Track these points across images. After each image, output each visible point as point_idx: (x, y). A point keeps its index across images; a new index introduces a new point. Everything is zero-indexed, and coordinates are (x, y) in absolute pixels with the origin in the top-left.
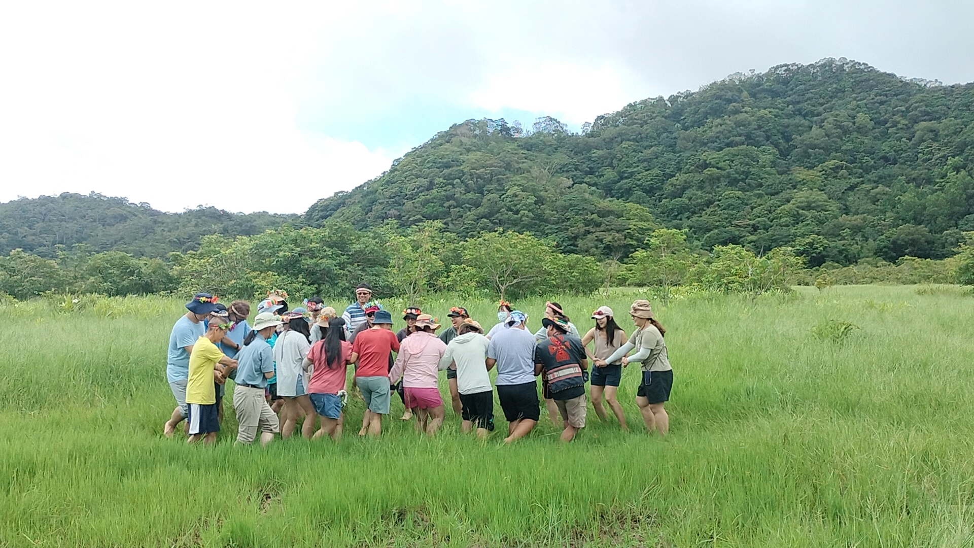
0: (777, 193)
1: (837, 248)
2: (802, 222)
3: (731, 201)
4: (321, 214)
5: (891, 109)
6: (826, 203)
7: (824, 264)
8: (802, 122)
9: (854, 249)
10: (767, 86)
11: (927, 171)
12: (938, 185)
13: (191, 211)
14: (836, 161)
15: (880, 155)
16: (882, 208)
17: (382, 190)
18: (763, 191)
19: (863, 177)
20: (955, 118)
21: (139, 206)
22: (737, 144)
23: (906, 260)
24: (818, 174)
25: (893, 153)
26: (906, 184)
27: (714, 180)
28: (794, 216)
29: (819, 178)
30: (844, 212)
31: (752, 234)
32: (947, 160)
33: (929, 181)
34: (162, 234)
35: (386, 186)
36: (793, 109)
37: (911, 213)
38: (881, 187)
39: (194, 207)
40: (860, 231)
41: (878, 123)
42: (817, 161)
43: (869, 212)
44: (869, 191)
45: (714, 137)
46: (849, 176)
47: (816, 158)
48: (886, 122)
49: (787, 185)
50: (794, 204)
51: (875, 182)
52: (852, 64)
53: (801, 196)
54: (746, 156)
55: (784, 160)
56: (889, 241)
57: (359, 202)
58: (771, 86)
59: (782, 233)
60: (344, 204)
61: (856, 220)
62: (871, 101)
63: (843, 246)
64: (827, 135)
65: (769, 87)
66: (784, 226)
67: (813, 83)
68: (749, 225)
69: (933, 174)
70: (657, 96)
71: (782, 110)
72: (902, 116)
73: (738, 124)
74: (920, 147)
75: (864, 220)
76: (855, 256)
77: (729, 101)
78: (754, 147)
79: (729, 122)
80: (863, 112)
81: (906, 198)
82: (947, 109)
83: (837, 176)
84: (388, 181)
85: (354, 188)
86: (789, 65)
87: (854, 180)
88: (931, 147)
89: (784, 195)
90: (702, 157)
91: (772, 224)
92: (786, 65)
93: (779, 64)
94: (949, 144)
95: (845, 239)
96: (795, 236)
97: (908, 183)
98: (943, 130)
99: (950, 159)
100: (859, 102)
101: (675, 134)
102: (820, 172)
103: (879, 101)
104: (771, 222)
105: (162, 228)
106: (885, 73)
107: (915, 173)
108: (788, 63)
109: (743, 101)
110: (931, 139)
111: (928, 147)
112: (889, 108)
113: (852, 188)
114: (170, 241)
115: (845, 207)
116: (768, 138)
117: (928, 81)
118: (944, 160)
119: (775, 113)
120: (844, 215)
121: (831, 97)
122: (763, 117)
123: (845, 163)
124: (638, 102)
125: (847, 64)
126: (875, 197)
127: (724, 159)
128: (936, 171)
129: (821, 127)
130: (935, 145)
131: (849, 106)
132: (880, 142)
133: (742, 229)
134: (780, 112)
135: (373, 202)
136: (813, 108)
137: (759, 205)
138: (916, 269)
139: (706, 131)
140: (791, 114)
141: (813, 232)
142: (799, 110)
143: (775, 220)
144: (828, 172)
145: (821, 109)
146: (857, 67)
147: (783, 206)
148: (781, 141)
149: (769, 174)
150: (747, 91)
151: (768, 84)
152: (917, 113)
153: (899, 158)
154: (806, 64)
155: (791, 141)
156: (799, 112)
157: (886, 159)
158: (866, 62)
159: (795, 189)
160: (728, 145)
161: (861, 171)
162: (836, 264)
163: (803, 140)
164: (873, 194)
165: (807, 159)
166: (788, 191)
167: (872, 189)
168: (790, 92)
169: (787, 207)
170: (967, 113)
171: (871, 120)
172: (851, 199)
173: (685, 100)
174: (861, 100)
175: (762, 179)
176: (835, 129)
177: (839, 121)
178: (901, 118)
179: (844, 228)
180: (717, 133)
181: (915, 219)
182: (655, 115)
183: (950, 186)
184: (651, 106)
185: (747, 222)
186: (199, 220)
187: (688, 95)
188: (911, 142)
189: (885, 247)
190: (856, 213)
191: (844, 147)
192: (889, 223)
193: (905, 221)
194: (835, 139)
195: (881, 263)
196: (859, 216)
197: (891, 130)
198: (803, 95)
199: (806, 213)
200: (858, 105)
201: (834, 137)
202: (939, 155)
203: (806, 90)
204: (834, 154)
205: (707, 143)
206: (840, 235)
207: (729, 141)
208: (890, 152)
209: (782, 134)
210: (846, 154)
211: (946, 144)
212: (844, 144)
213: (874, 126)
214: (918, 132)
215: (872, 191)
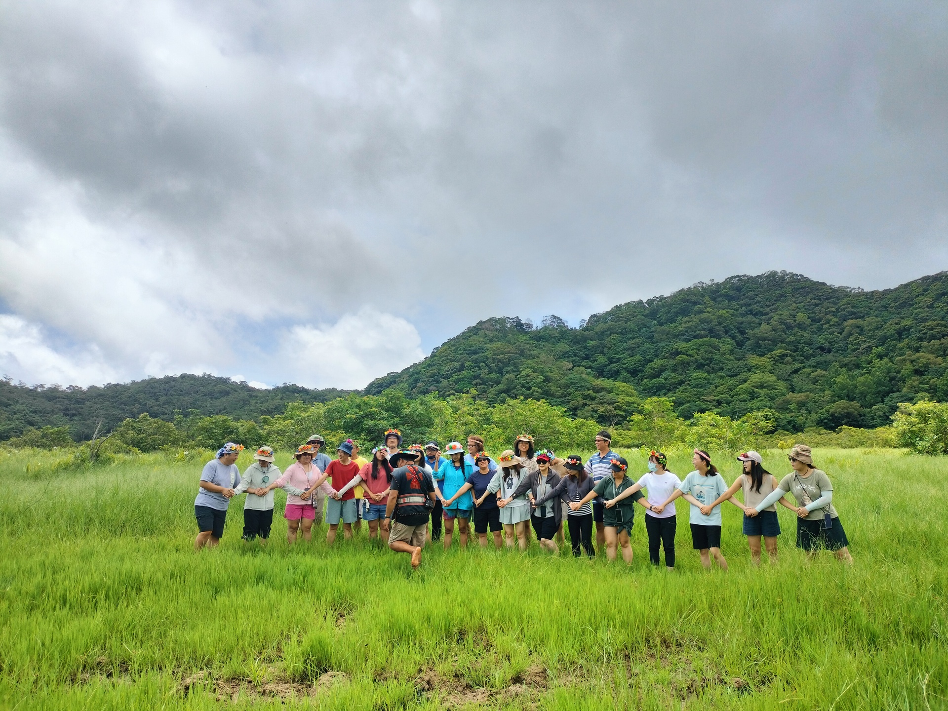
0: (736, 375)
1: (786, 419)
2: (757, 398)
3: (698, 381)
4: (377, 389)
5: (824, 310)
6: (775, 383)
7: (777, 432)
8: (753, 320)
9: (800, 420)
10: (724, 292)
11: (856, 358)
12: (865, 369)
13: (278, 388)
14: (782, 350)
15: (818, 345)
16: (821, 387)
17: (424, 371)
18: (724, 373)
19: (804, 363)
20: (876, 316)
21: (239, 384)
22: (702, 337)
23: (844, 429)
24: (768, 360)
25: (828, 344)
26: (839, 369)
27: (685, 365)
28: (750, 393)
29: (769, 364)
30: (791, 390)
31: (717, 408)
32: (872, 349)
33: (858, 366)
34: (256, 406)
35: (428, 368)
36: (746, 310)
37: (846, 391)
38: (819, 371)
39: (281, 385)
40: (805, 406)
42: (767, 350)
43: (811, 391)
44: (809, 374)
45: (683, 331)
46: (793, 362)
47: (765, 348)
48: (820, 320)
49: (743, 369)
50: (750, 384)
51: (814, 367)
52: (791, 275)
53: (756, 377)
54: (710, 346)
55: (740, 349)
56: (828, 414)
57: (406, 380)
58: (727, 292)
59: (741, 407)
60: (395, 382)
61: (801, 397)
62: (808, 304)
63: (791, 417)
64: (774, 330)
67: (761, 290)
68: (714, 400)
69: (861, 360)
70: (638, 300)
71: (737, 310)
72: (833, 315)
73: (703, 321)
74: (850, 340)
75: (808, 396)
76: (801, 426)
77: (695, 304)
78: (715, 339)
79: (695, 320)
80: (801, 312)
81: (840, 379)
82: (869, 310)
83: (783, 362)
84: (428, 365)
85: (403, 369)
87: (797, 365)
88: (858, 339)
89: (742, 376)
90: (675, 346)
92: (738, 276)
93: (733, 275)
94: (872, 337)
95: (792, 412)
97: (841, 367)
98: (867, 326)
99: (874, 349)
100: (798, 305)
101: (653, 329)
102: (770, 358)
103: (814, 304)
104: (732, 398)
105: (256, 401)
106: (818, 282)
107: (846, 360)
108: (740, 275)
109: (705, 303)
110: (858, 333)
111: (856, 340)
112: (822, 309)
113: (796, 371)
115: (790, 387)
116: (726, 332)
117: (852, 288)
118: (869, 349)
119: (731, 313)
120: (791, 393)
121: (775, 301)
122: (722, 316)
123: (789, 352)
124: (623, 304)
125: (787, 275)
126: (815, 378)
127: (692, 348)
128: (863, 358)
129: (769, 324)
130: (861, 338)
131: (791, 308)
132: (816, 336)
133: (709, 403)
134: (736, 312)
135: (416, 381)
136: (762, 309)
137: (722, 385)
138: (852, 436)
139: (677, 326)
140: (744, 314)
141: (766, 406)
143: (735, 397)
144: (776, 359)
145: (768, 310)
146: (795, 278)
147: (741, 386)
148: (737, 334)
149: (729, 360)
150: (709, 296)
151: (725, 290)
152: (845, 312)
153: (833, 348)
154: (754, 275)
155: (745, 334)
156: (751, 312)
157: (822, 349)
158: (803, 274)
159: (750, 372)
160: (695, 337)
161: (803, 358)
162: (787, 432)
163: (755, 334)
164: (813, 377)
165: (759, 349)
166: (745, 373)
167: (813, 372)
168: (742, 297)
169: (745, 386)
170: (885, 313)
171: (808, 319)
172: (795, 380)
173: (660, 303)
174: (800, 303)
175: (723, 364)
176: (780, 325)
177: (783, 319)
178: (832, 317)
179: (791, 403)
180: (686, 328)
181: (848, 396)
182: (636, 314)
183: (876, 370)
184: (633, 307)
185: (712, 398)
186: (284, 394)
187: (662, 298)
188: (842, 336)
189: (825, 418)
190: (800, 391)
191: (788, 340)
192: (828, 399)
193: (840, 398)
194: (780, 333)
195: (823, 431)
196: (803, 394)
197: (824, 326)
198: (753, 299)
199: (760, 391)
200: (797, 307)
201: (780, 331)
202: (865, 346)
203: (755, 295)
204: (780, 345)
205: (678, 335)
206: (788, 409)
207: (695, 334)
208: (825, 343)
209: (738, 329)
210: (790, 344)
211: (870, 337)
212: (788, 337)
213: (811, 322)
214: (847, 328)
215: (812, 374)
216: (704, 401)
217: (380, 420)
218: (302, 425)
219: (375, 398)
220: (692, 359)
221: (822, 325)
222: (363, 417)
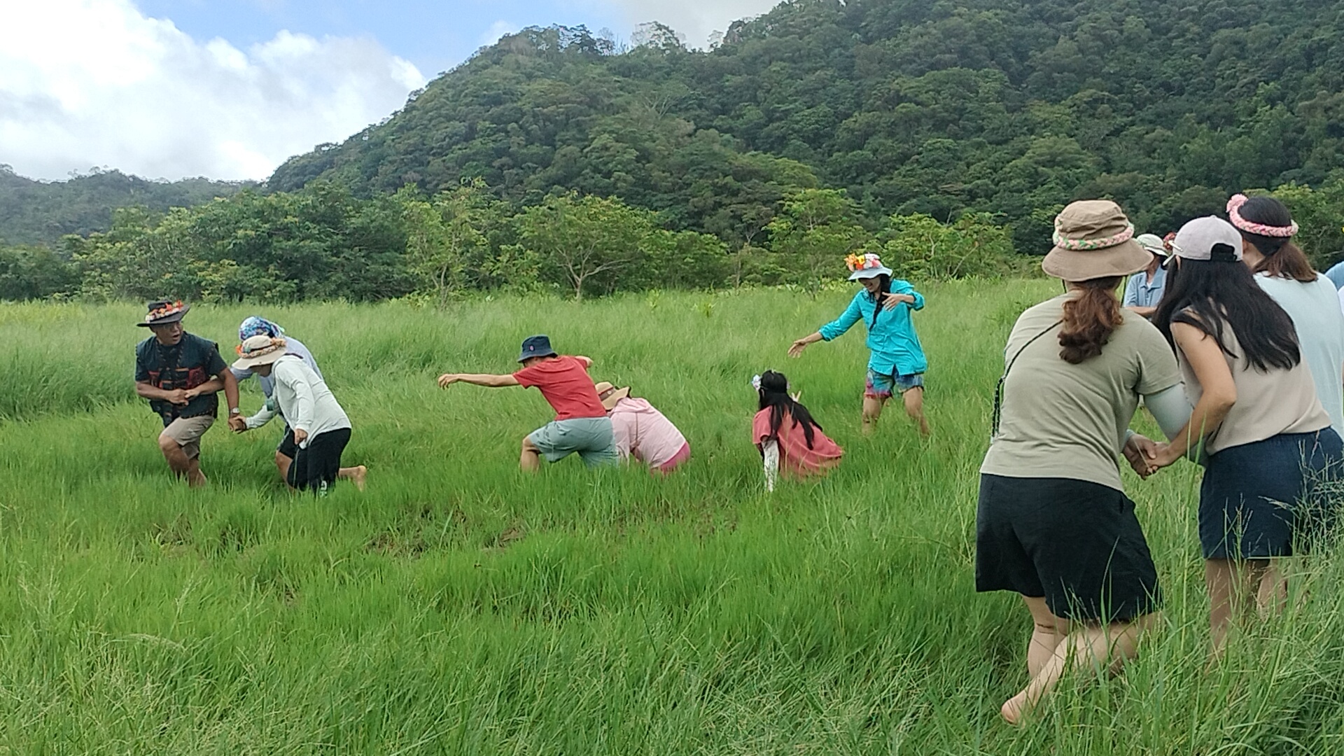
0: (1006, 141)
2: (1042, 185)
3: (935, 155)
4: (295, 179)
5: (1177, 9)
6: (1078, 156)
8: (1044, 30)
11: (1227, 104)
12: (1243, 126)
13: (80, 178)
14: (1093, 91)
15: (1160, 81)
16: (1160, 162)
17: (393, 140)
18: (984, 138)
19: (1133, 115)
20: (1271, 22)
22: (946, 65)
24: (1067, 111)
25: (1179, 77)
26: (1196, 125)
27: (912, 122)
28: (1030, 176)
29: (1068, 118)
30: (1105, 168)
31: (968, 205)
32: (1257, 87)
33: (1231, 120)
35: (399, 134)
36: (1031, 10)
37: (1203, 168)
38: (1159, 130)
39: (86, 173)
40: (1128, 198)
41: (1158, 31)
42: (1066, 91)
43: (1141, 169)
44: (1141, 137)
45: (911, 54)
46: (1113, 114)
47: (1063, 87)
48: (1168, 29)
49: (1021, 128)
50: (1030, 158)
51: (1151, 122)
53: (1041, 145)
54: (960, 83)
55: (1018, 90)
56: (1169, 212)
57: (355, 160)
59: (1011, 203)
60: (332, 164)
61: (1119, 181)
64: (1081, 51)
66: (1016, 191)
68: (963, 191)
69: (1238, 109)
71: (1014, 11)
72: (1192, 20)
73: (948, 34)
74: (1219, 68)
75: (1134, 180)
78: (971, 70)
79: (934, 31)
80: (1134, 14)
81: (1195, 146)
82: (1259, 10)
83: (1094, 114)
84: (401, 127)
85: (347, 138)
87: (1120, 120)
88: (1234, 68)
89: (1017, 143)
90: (894, 86)
91: (997, 188)
94: (1261, 63)
96: (1031, 205)
97: (1199, 123)
98: (1253, 42)
99: (1262, 86)
101: (853, 51)
102: (1070, 107)
104: (997, 185)
105: (35, 206)
107: (1210, 109)
110: (1234, 55)
111: (1230, 68)
112: (1174, 7)
113: (1116, 132)
115: (1105, 162)
116: (992, 56)
118: (1252, 87)
119: (1004, 17)
120: (1104, 174)
122: (984, 22)
123: (1106, 93)
126: (1149, 145)
127: (926, 89)
128: (1241, 104)
129: (1072, 38)
130: (1241, 64)
131: (1115, 5)
132: (1158, 61)
133: (954, 197)
134: (1012, 15)
135: (378, 160)
136: (1061, 8)
137: (979, 161)
139: (898, 45)
140: (1027, 18)
141: (1057, 201)
142: (1040, 12)
143: (1001, 184)
144: (1081, 108)
147: (1014, 162)
148: (1012, 60)
149: (994, 111)
152: (1214, 15)
153: (1189, 85)
155: (1027, 60)
156: (1040, 15)
157: (1167, 87)
159: (1032, 134)
160: (933, 67)
161: (1131, 105)
163: (1045, 59)
164: (1148, 142)
165: (1050, 91)
166: (1022, 138)
167: (1147, 133)
169: (1019, 162)
170: (1287, 16)
171: (1146, 27)
172: (1115, 148)
175: (983, 120)
176: (1093, 40)
177: (1099, 29)
178: (1191, 24)
180: (916, 48)
181: (1207, 178)
182: (821, 19)
183: (1261, 127)
184: (815, 5)
185: (960, 186)
186: (94, 192)
188: (1206, 61)
189: (1162, 221)
190: (1122, 171)
191: (1106, 69)
192: (1170, 184)
193: (1193, 181)
194: (1093, 57)
196: (1125, 175)
197: (1176, 42)
199: (1048, 171)
200: (1128, 4)
201: (1092, 53)
202: (1245, 80)
204: (1090, 80)
205: (901, 64)
207: (934, 60)
208: (1174, 75)
209: (1015, 49)
210: (1109, 79)
211: (1257, 63)
212: (1106, 64)
213: (1151, 35)
214: (1215, 46)
215: (1147, 136)
216: (945, 192)
217: (304, 239)
218: (149, 250)
219: (291, 197)
220: (925, 110)
221: (1171, 39)
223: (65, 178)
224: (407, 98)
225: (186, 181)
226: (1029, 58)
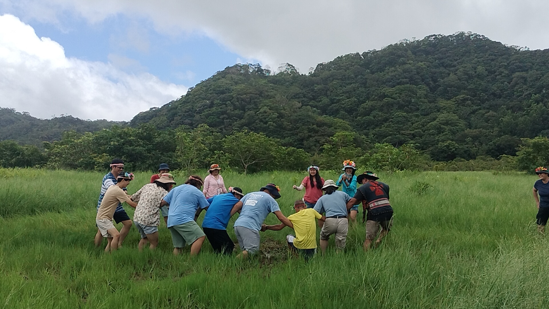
0: (428, 114)
1: (463, 149)
2: (443, 133)
3: (399, 119)
4: (141, 121)
5: (498, 64)
6: (457, 121)
7: (455, 159)
8: (444, 71)
9: (474, 150)
10: (423, 48)
11: (519, 102)
12: (526, 111)
13: (56, 118)
14: (464, 95)
15: (491, 92)
16: (491, 125)
17: (181, 107)
18: (419, 113)
19: (480, 106)
20: (537, 70)
21: (22, 114)
22: (404, 83)
23: (504, 157)
24: (453, 103)
25: (499, 91)
26: (506, 111)
27: (390, 105)
28: (438, 129)
29: (454, 106)
30: (469, 127)
31: (412, 140)
32: (531, 96)
33: (521, 109)
34: (37, 133)
35: (183, 104)
36: (439, 63)
37: (509, 128)
38: (491, 112)
39: (59, 116)
40: (478, 139)
41: (490, 72)
42: (453, 95)
43: (484, 127)
44: (484, 114)
45: (389, 79)
46: (473, 105)
47: (452, 93)
48: (495, 72)
49: (434, 109)
50: (438, 121)
51: (487, 109)
52: (475, 35)
53: (442, 116)
54: (409, 91)
55: (433, 94)
56: (495, 145)
57: (165, 114)
58: (425, 48)
59: (430, 139)
60: (156, 116)
61: (475, 132)
62: (486, 59)
63: (467, 148)
64: (459, 79)
65: (424, 49)
66: (432, 135)
67: (451, 47)
68: (410, 134)
69: (523, 104)
70: (356, 53)
71: (432, 63)
72: (505, 68)
73: (405, 71)
74: (516, 88)
75: (481, 132)
76: (474, 154)
77: (400, 56)
78: (414, 86)
79: (399, 70)
80: (481, 65)
81: (506, 119)
82: (532, 65)
83: (464, 105)
84: (184, 102)
85: (162, 106)
86: (436, 35)
87: (475, 107)
88: (522, 88)
89: (432, 116)
90: (383, 91)
91: (424, 133)
92: (434, 35)
93: (431, 35)
94: (533, 86)
95: (468, 144)
96: (438, 141)
97: (508, 109)
98: (530, 78)
99: (533, 96)
100: (479, 59)
101: (366, 77)
102: (454, 102)
103: (491, 59)
104: (424, 132)
105: (37, 129)
106: (495, 42)
107: (511, 104)
108: (436, 34)
109: (408, 57)
110: (522, 83)
111: (520, 88)
112: (497, 63)
113: (474, 112)
114: (42, 137)
115: (468, 124)
116: (423, 80)
117: (521, 47)
118: (529, 96)
119: (428, 65)
120: (468, 129)
121: (462, 56)
122: (420, 67)
123: (469, 97)
124: (344, 56)
125: (472, 35)
126: (487, 118)
127: (395, 92)
129: (456, 74)
130: (525, 87)
131: (473, 61)
132: (491, 84)
133: (406, 136)
135: (174, 115)
136: (451, 62)
137: (417, 122)
138: (509, 162)
139: (385, 74)
140: (437, 66)
141: (449, 139)
142: (443, 63)
143: (426, 131)
144: (459, 102)
145: (455, 63)
146: (478, 38)
147: (431, 123)
148: (431, 82)
149: (424, 103)
150: (411, 50)
151: (423, 47)
152: (514, 66)
153: (503, 94)
154: (447, 35)
155: (437, 83)
156: (442, 65)
157: (494, 94)
158: (484, 35)
159: (439, 112)
160: (398, 84)
161: (479, 102)
162: (463, 159)
163: (444, 82)
164: (486, 116)
165: (446, 95)
166: (435, 113)
168: (437, 52)
169: (433, 123)
170: (544, 68)
171: (486, 71)
172: (472, 119)
173: (372, 55)
174: (481, 58)
175: (419, 105)
176: (464, 75)
177: (466, 71)
178: (504, 70)
179: (468, 137)
180: (392, 76)
181: (511, 132)
182: (353, 64)
183: (533, 112)
184: (352, 58)
185: (409, 132)
186: (61, 124)
187: (375, 52)
188: (510, 85)
189: (492, 149)
190: (476, 128)
191: (469, 87)
192: (496, 134)
193: (505, 133)
194: (464, 82)
195: (489, 158)
196: (477, 130)
197: (498, 77)
198: (445, 54)
199: (445, 127)
200: (478, 61)
201: (463, 80)
202: (526, 93)
203: (447, 51)
204: (463, 91)
205: (386, 82)
206: (465, 141)
207: (399, 81)
208: (497, 90)
209: (432, 78)
210: (470, 91)
211: (531, 87)
212: (469, 85)
213: (487, 74)
214: (514, 79)
215: (486, 114)
216: (403, 134)
217: (137, 146)
220: (395, 101)
221: (496, 76)
222: (124, 144)
223: (50, 118)
224: (188, 90)
225: (98, 121)
226: (438, 81)
